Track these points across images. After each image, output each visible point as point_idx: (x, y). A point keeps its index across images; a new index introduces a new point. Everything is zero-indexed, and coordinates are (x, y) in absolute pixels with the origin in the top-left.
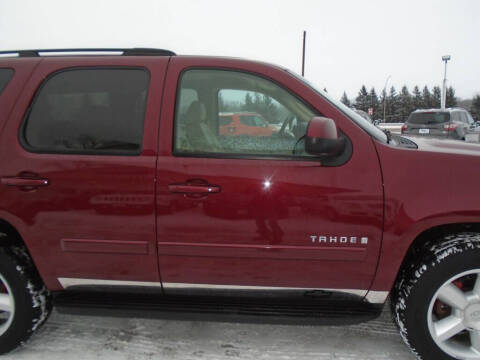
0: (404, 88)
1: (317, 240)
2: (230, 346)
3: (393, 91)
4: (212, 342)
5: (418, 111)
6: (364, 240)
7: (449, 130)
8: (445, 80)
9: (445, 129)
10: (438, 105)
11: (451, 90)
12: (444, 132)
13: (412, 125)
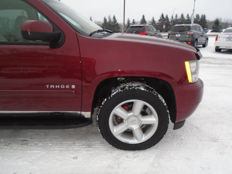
0: (182, 15)
1: (49, 87)
2: (26, 140)
3: (176, 16)
4: (19, 139)
5: (176, 25)
6: (73, 87)
7: (189, 35)
8: (194, 10)
9: (188, 35)
10: (190, 23)
11: (204, 16)
12: (187, 36)
13: (173, 32)
